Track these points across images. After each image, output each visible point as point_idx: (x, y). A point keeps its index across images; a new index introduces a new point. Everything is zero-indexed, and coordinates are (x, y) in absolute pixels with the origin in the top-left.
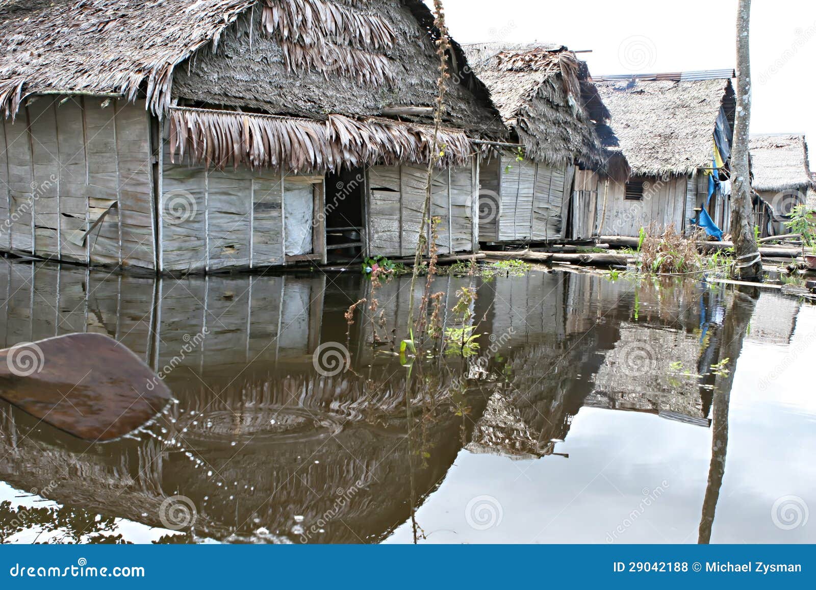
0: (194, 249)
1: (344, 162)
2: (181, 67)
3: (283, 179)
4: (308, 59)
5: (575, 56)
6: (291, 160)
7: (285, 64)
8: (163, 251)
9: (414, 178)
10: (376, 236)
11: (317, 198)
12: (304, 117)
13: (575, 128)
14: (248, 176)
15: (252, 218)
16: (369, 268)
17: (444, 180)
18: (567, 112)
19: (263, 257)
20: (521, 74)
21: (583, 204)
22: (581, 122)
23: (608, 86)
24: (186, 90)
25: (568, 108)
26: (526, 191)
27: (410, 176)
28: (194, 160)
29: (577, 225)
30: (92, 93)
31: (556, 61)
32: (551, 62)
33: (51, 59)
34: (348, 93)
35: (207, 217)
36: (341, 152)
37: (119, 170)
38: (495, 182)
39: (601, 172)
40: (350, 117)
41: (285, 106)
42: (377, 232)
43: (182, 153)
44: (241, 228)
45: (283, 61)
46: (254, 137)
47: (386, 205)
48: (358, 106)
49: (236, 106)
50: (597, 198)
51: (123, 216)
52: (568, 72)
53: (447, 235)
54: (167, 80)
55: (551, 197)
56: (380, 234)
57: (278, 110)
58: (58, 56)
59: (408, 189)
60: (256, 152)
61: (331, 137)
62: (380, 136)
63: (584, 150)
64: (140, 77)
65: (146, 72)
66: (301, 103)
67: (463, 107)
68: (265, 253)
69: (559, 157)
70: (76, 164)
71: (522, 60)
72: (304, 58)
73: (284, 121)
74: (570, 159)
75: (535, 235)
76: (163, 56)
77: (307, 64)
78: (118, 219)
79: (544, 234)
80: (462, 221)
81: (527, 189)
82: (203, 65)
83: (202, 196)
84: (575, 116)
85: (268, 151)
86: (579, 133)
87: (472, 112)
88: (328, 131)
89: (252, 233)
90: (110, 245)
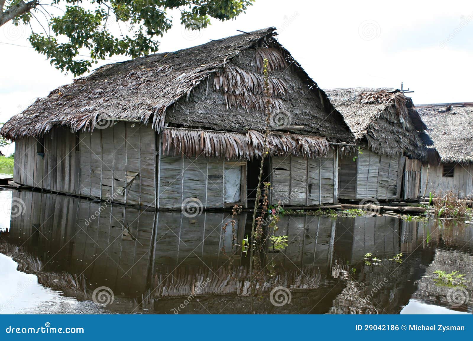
0: (176, 198)
1: (255, 155)
2: (170, 108)
3: (224, 163)
4: (238, 102)
5: (404, 95)
6: (226, 154)
7: (225, 105)
8: (160, 199)
9: (299, 163)
10: (276, 194)
11: (243, 173)
12: (234, 131)
13: (405, 136)
14: (205, 162)
15: (207, 183)
16: (270, 211)
17: (317, 164)
18: (399, 126)
19: (212, 203)
20: (373, 105)
21: (412, 178)
22: (409, 132)
23: (435, 110)
24: (172, 119)
25: (400, 125)
26: (373, 171)
27: (296, 162)
28: (175, 153)
29: (407, 191)
30: (128, 120)
31: (392, 98)
32: (389, 99)
33: (112, 102)
34: (260, 119)
35: (183, 182)
36: (254, 150)
37: (141, 158)
38: (355, 166)
39: (423, 160)
40: (259, 132)
41: (224, 126)
42: (276, 192)
43: (168, 150)
44: (201, 188)
45: (224, 103)
46: (206, 142)
47: (282, 178)
48: (265, 126)
49: (198, 126)
50: (420, 175)
51: (142, 180)
52: (399, 104)
53: (318, 194)
54: (163, 114)
55: (389, 174)
56: (278, 193)
57: (221, 128)
58: (115, 101)
59: (295, 169)
60: (207, 150)
61: (248, 142)
62: (275, 141)
63: (411, 148)
64: (150, 113)
65: (153, 110)
66: (233, 125)
67: (327, 125)
68: (214, 201)
69: (394, 152)
70: (122, 154)
71: (374, 97)
72: (236, 102)
73: (223, 134)
74: (401, 153)
75: (379, 196)
76: (162, 102)
77: (237, 104)
78: (139, 182)
79: (385, 195)
80: (327, 187)
81: (374, 170)
82: (182, 106)
83: (181, 171)
84: (404, 129)
85: (214, 149)
86: (407, 138)
87: (332, 128)
88: (247, 139)
89: (207, 190)
90: (135, 195)
